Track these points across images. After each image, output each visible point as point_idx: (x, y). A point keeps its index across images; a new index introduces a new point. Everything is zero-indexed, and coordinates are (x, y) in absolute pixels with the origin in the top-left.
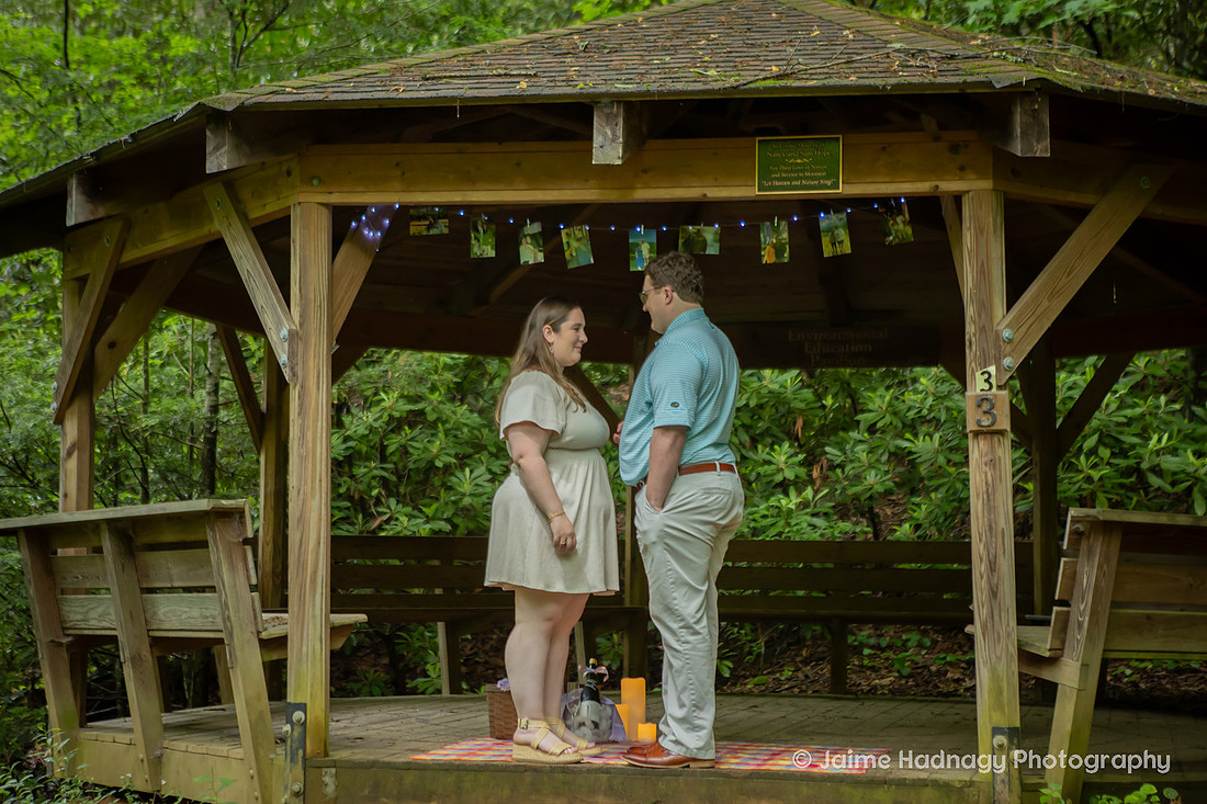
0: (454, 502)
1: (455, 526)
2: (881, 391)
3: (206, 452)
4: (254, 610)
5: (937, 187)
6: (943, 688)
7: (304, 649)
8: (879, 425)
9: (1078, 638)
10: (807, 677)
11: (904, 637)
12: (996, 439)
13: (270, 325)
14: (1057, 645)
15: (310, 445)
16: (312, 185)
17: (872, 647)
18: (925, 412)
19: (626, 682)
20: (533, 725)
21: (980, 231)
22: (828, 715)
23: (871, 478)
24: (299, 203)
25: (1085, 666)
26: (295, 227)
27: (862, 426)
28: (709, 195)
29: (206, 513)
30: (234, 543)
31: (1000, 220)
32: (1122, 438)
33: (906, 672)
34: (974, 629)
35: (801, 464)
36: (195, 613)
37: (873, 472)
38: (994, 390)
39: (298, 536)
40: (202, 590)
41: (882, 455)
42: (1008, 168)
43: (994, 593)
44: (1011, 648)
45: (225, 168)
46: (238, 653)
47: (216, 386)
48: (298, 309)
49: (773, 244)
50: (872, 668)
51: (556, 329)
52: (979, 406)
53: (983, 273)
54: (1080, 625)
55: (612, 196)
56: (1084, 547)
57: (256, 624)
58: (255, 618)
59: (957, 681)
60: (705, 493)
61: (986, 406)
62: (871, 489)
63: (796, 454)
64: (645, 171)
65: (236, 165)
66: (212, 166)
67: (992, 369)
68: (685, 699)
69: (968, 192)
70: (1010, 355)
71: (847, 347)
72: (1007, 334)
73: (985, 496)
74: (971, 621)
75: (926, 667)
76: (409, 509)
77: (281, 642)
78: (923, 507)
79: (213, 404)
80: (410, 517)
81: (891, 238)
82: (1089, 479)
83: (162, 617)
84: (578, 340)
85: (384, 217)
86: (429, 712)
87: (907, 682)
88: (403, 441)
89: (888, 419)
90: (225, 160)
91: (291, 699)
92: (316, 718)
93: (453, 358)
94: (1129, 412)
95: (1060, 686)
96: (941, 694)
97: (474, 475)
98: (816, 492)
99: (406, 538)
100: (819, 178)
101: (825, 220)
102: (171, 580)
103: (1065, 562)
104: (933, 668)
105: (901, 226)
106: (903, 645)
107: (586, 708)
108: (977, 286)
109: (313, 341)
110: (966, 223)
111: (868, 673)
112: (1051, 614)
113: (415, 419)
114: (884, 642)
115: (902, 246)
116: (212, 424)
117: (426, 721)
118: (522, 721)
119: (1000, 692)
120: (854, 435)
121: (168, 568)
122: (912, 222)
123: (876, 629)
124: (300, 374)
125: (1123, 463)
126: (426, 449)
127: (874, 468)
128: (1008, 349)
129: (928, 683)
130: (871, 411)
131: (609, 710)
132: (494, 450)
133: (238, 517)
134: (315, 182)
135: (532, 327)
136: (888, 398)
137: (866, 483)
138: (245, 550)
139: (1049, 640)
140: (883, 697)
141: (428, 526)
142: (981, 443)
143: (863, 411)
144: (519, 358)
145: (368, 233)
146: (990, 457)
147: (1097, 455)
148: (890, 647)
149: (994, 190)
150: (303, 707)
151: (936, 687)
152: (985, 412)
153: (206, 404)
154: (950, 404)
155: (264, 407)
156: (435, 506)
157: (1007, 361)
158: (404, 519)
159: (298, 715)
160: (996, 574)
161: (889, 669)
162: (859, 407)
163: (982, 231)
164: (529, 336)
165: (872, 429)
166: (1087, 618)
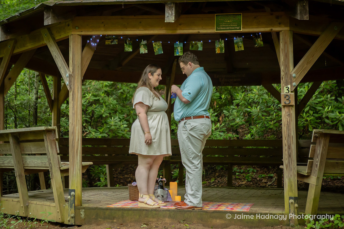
0: (109, 128)
1: (109, 135)
2: (240, 93)
3: (34, 112)
4: (58, 161)
5: (272, 29)
6: (261, 185)
7: (74, 173)
8: (240, 104)
9: (316, 169)
10: (219, 181)
11: (248, 169)
12: (290, 108)
13: (63, 72)
14: (309, 172)
15: (76, 110)
16: (76, 29)
17: (238, 172)
18: (255, 100)
19: (171, 183)
20: (144, 196)
21: (285, 43)
22: (230, 193)
23: (238, 120)
24: (72, 35)
25: (318, 178)
26: (71, 42)
27: (234, 104)
28: (200, 32)
29: (44, 131)
30: (52, 140)
31: (291, 40)
32: (317, 108)
33: (250, 180)
34: (283, 167)
35: (216, 116)
36: (39, 161)
37: (238, 119)
38: (290, 92)
39: (72, 138)
40: (41, 154)
41: (241, 113)
42: (294, 23)
43: (290, 156)
44: (295, 173)
45: (50, 24)
46: (54, 174)
47: (37, 91)
48: (72, 67)
49: (220, 47)
50: (239, 179)
51: (152, 75)
52: (285, 98)
53: (286, 56)
54: (317, 165)
55: (170, 32)
56: (318, 141)
57: (59, 165)
58: (59, 163)
59: (266, 183)
60: (201, 125)
61: (287, 98)
62: (237, 124)
63: (214, 113)
64: (180, 25)
65: (53, 23)
66: (46, 23)
67: (289, 86)
68: (193, 188)
69: (281, 31)
70: (295, 82)
71: (233, 79)
72: (294, 75)
73: (287, 125)
74: (282, 164)
75: (256, 178)
76: (95, 130)
77: (67, 171)
78: (254, 129)
79: (37, 97)
80: (95, 132)
81: (256, 45)
82: (307, 121)
83: (28, 163)
84: (159, 79)
85: (98, 39)
86: (107, 192)
87: (250, 183)
88: (93, 109)
89: (243, 102)
90: (50, 21)
91: (70, 188)
92: (78, 194)
93: (108, 83)
94: (319, 100)
95: (310, 184)
96: (261, 187)
97: (115, 119)
98: (221, 125)
99: (94, 139)
100: (235, 27)
101: (236, 40)
102: (31, 151)
103: (312, 146)
104: (258, 179)
105: (260, 41)
106: (248, 172)
107: (159, 191)
108: (285, 60)
109: (76, 78)
110: (281, 41)
111: (238, 180)
112: (307, 163)
113: (96, 102)
114: (242, 171)
115: (260, 48)
116: (36, 104)
117: (106, 195)
118: (140, 195)
119: (292, 186)
120: (232, 107)
121: (30, 148)
122: (263, 41)
123: (239, 167)
124: (72, 88)
125: (317, 115)
126: (100, 111)
127: (238, 117)
128: (294, 80)
129: (257, 183)
130: (237, 99)
131: (167, 192)
132: (120, 112)
133: (53, 132)
134: (77, 28)
135: (145, 73)
136: (243, 96)
137: (236, 122)
138: (55, 142)
139: (307, 170)
140: (243, 188)
141: (101, 135)
142: (286, 109)
143: (234, 100)
144: (140, 82)
145: (93, 44)
146: (288, 113)
147: (309, 113)
148: (244, 172)
149: (290, 30)
150: (74, 191)
151: (259, 185)
152: (287, 100)
153: (34, 97)
154: (263, 97)
155: (53, 98)
156: (103, 129)
157: (294, 84)
158: (94, 133)
159: (73, 193)
160: (290, 150)
161: (244, 179)
162: (233, 98)
163: (286, 43)
164: (144, 76)
165: (238, 105)
166: (319, 163)
